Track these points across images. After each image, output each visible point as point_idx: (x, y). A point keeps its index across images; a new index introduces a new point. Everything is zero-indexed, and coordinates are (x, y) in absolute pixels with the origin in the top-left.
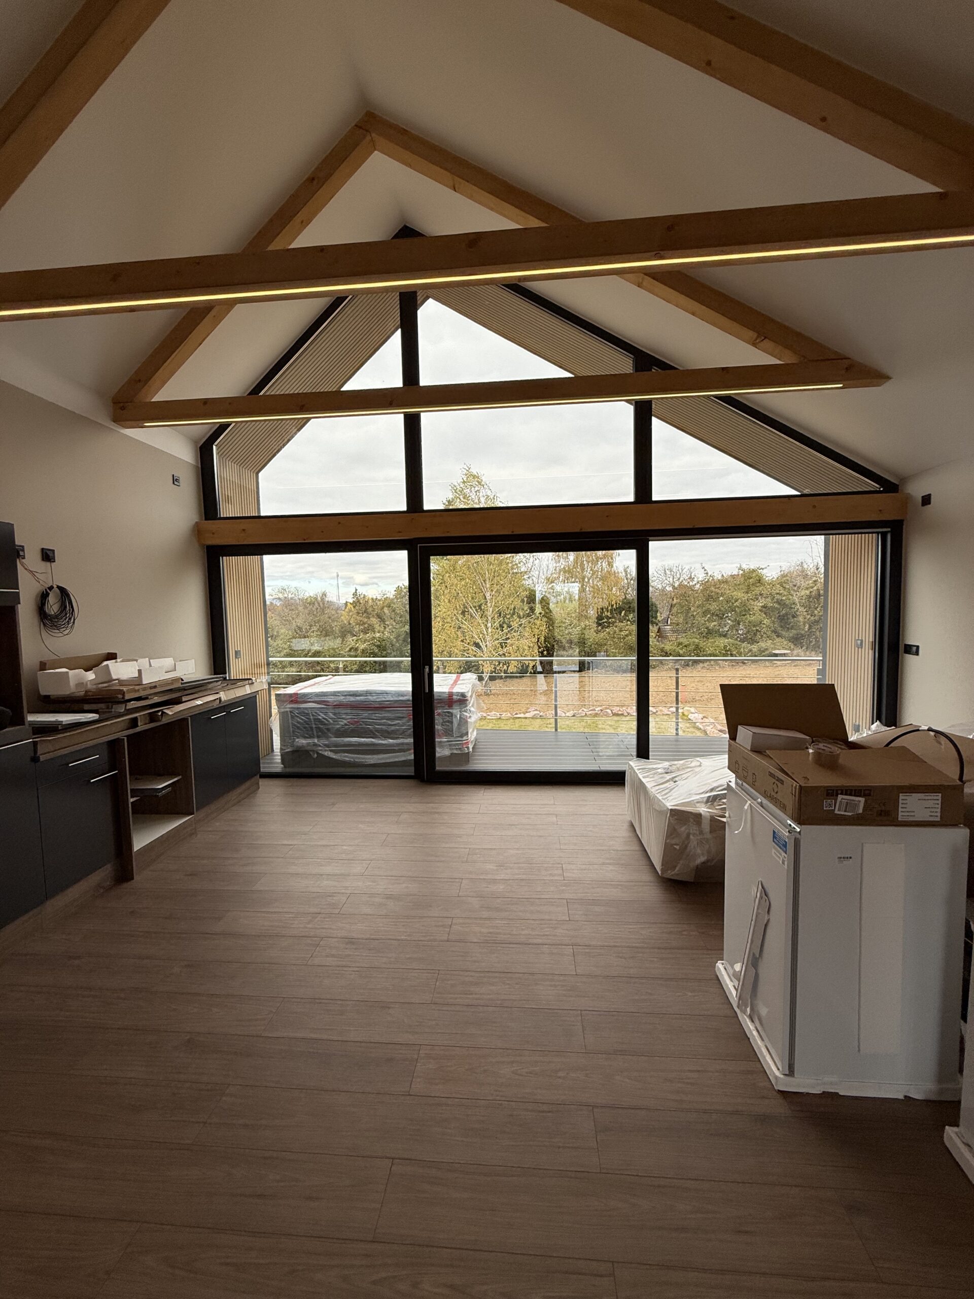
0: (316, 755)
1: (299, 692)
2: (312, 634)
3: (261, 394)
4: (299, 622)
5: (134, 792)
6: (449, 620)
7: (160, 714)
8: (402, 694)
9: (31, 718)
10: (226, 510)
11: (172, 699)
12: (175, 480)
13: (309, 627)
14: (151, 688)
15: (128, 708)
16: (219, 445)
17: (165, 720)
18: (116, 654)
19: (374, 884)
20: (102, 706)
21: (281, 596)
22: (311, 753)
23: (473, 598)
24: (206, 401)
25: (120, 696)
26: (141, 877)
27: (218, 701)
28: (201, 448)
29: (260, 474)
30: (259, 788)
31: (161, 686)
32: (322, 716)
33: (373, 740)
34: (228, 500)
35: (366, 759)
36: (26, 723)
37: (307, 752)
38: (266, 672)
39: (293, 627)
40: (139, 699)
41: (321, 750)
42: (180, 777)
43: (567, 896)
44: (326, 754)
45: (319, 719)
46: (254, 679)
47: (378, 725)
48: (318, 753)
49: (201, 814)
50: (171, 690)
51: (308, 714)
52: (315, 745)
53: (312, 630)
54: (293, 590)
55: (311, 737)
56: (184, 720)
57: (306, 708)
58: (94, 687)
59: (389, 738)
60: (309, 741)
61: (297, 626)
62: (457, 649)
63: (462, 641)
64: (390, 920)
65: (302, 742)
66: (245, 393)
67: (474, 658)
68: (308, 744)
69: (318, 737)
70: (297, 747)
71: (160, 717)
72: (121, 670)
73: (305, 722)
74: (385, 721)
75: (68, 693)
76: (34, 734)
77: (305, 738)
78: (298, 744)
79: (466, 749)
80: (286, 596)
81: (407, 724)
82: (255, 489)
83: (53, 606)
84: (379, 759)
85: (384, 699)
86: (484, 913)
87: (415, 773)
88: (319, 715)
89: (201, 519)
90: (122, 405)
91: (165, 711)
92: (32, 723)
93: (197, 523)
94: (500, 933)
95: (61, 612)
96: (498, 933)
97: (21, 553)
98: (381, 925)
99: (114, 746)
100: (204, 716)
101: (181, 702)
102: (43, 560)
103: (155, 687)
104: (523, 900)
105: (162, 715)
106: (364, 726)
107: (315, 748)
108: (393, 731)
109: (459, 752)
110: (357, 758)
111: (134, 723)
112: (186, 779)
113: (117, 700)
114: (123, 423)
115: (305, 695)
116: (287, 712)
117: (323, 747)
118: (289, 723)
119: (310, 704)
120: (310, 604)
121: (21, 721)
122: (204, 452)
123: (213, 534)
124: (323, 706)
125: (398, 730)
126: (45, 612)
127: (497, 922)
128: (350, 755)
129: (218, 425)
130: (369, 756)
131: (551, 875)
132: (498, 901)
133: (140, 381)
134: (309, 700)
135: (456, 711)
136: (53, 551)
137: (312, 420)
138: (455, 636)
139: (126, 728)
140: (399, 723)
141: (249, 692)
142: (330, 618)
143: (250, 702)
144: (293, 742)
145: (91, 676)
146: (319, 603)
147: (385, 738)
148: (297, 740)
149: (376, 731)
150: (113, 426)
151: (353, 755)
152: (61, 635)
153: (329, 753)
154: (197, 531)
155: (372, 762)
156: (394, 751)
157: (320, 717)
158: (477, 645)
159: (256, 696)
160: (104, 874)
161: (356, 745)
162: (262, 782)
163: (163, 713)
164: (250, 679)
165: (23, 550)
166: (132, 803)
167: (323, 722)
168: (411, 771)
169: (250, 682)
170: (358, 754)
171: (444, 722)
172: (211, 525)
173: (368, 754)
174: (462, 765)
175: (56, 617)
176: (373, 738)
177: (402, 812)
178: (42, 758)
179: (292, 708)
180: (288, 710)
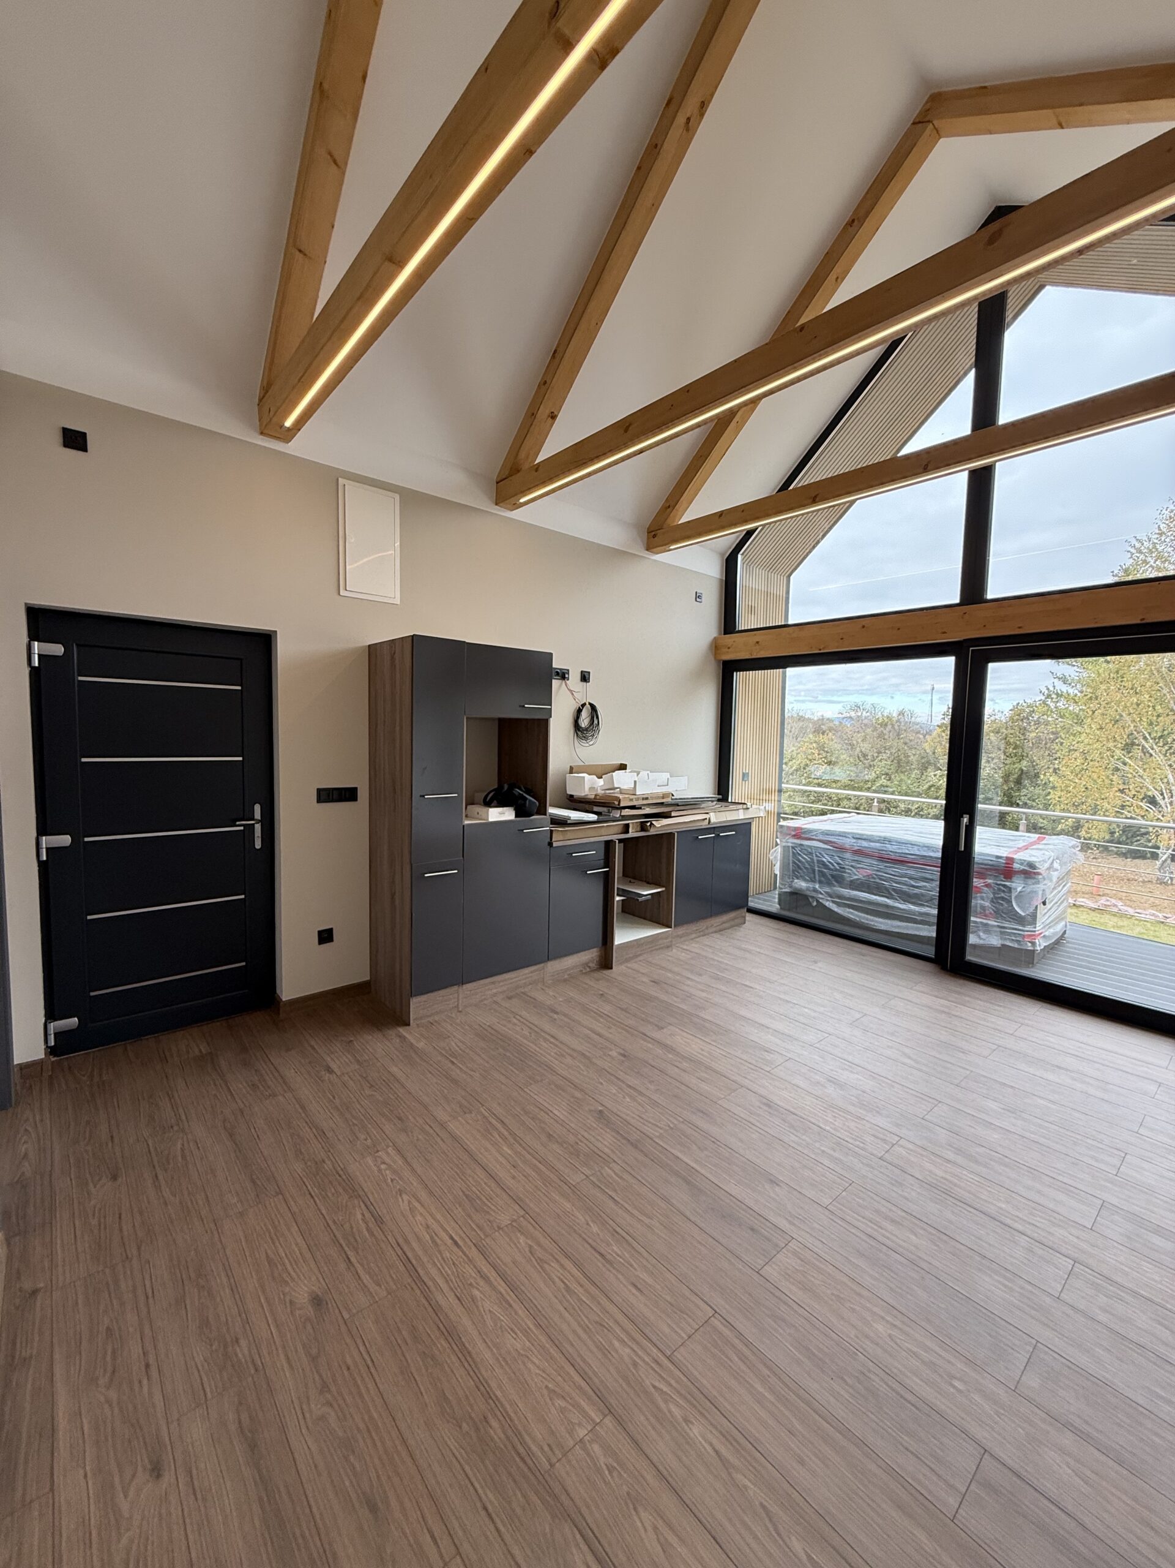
0: (815, 904)
1: (803, 827)
2: (879, 763)
3: (791, 488)
4: (865, 747)
5: (621, 892)
6: (1097, 756)
7: (649, 824)
8: (929, 847)
9: (552, 810)
10: (745, 620)
11: (663, 813)
12: (698, 597)
13: (876, 755)
14: (643, 799)
15: (622, 814)
16: (745, 554)
17: (652, 832)
18: (626, 765)
19: (821, 1059)
20: (605, 809)
21: (853, 714)
22: (811, 900)
23: (1151, 724)
24: (721, 514)
25: (616, 803)
26: (617, 968)
27: (708, 820)
28: (727, 560)
29: (792, 577)
30: (745, 923)
31: (652, 798)
32: (826, 859)
33: (886, 900)
34: (752, 610)
35: (877, 922)
36: (548, 814)
37: (806, 897)
38: (776, 799)
39: (856, 753)
40: (633, 807)
41: (822, 899)
42: (664, 889)
43: (1105, 1196)
44: (827, 904)
45: (823, 862)
46: (749, 804)
47: (896, 883)
48: (818, 901)
49: (681, 931)
50: (662, 803)
51: (811, 854)
52: (815, 890)
53: (880, 758)
54: (868, 707)
55: (813, 881)
56: (671, 835)
57: (810, 847)
58: (603, 792)
59: (909, 903)
60: (811, 885)
61: (861, 751)
62: (1109, 803)
63: (1122, 791)
64: (820, 1103)
65: (801, 884)
66: (773, 491)
67: (1144, 822)
68: (808, 889)
69: (820, 882)
70: (796, 889)
71: (649, 828)
72: (622, 780)
73: (807, 862)
74: (906, 879)
75: (583, 794)
76: (551, 824)
77: (805, 880)
78: (796, 886)
79: (1030, 944)
80: (860, 714)
81: (933, 888)
82: (784, 595)
83: (584, 722)
84: (893, 926)
85: (907, 852)
86: (949, 1153)
87: (935, 955)
88: (824, 857)
89: (720, 634)
90: (653, 533)
91: (654, 822)
92: (551, 815)
93: (715, 638)
94: (959, 1187)
95: (590, 726)
96: (955, 1185)
97: (567, 676)
98: (808, 1103)
99: (609, 845)
100: (692, 834)
101: (671, 817)
102: (581, 681)
103: (647, 799)
104: (1023, 1167)
105: (650, 826)
106: (878, 881)
107: (814, 894)
108: (916, 894)
109: (1016, 946)
110: (864, 918)
111: (626, 830)
112: (669, 892)
113: (613, 805)
114: (655, 550)
115: (810, 831)
116: (789, 847)
117: (825, 897)
118: (789, 860)
119: (814, 842)
120: (881, 725)
121: (542, 811)
122: (730, 564)
123: (729, 648)
124: (831, 848)
125: (922, 895)
126: (578, 724)
127: (964, 1172)
128: (856, 913)
129: (745, 532)
130: (880, 920)
131: (1093, 1157)
132: (981, 1150)
133: (669, 507)
134: (814, 837)
135: (1018, 885)
136: (589, 673)
137: (858, 501)
138: (1107, 781)
139: (620, 831)
140: (925, 886)
141: (742, 817)
142: (905, 744)
143: (743, 829)
144: (792, 882)
145: (601, 782)
146: (893, 725)
147: (904, 901)
148: (796, 881)
149: (894, 890)
150: (647, 554)
151: (860, 914)
152: (587, 745)
153: (831, 904)
154: (715, 647)
155: (883, 927)
156: (915, 921)
157: (824, 859)
158: (1153, 801)
159: (750, 823)
160: (590, 955)
161: (864, 901)
162: (749, 917)
163: (652, 824)
164: (744, 804)
165: (568, 674)
166: (618, 901)
167: (827, 865)
168: (930, 952)
169: (745, 806)
170: (867, 913)
171: (997, 898)
172: (730, 639)
173: (882, 917)
174: (1017, 966)
175: (586, 729)
176: (888, 898)
177: (895, 997)
178: (555, 844)
179: (794, 843)
180: (790, 845)
